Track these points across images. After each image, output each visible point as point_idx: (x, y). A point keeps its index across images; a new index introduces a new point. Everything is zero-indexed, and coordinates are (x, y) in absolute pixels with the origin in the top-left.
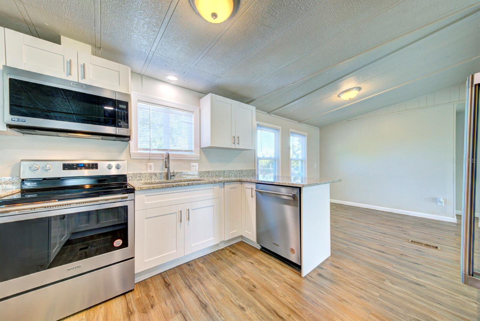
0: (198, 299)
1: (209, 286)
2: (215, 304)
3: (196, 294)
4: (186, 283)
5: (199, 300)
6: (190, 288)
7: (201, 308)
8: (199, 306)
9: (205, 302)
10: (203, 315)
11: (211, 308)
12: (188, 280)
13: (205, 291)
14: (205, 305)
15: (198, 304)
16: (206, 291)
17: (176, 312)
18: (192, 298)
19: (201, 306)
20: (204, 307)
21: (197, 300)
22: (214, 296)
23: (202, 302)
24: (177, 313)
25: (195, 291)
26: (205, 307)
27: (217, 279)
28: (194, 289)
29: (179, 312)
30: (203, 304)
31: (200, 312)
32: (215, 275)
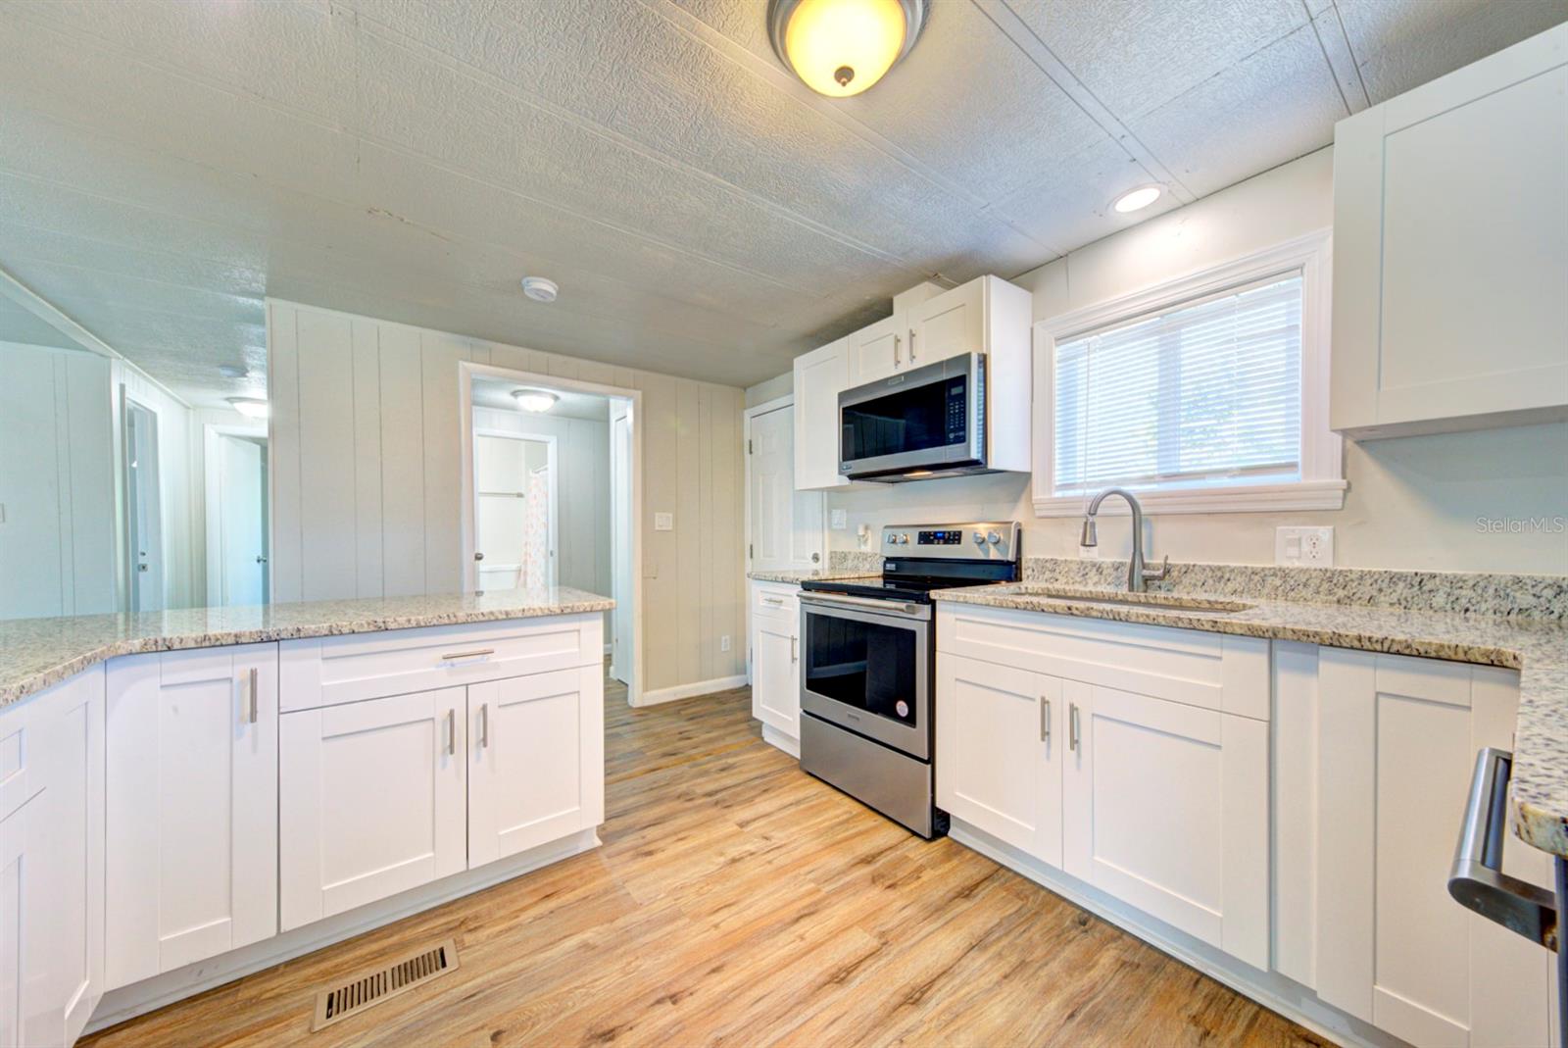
0: (938, 977)
1: (1002, 1000)
2: (929, 1029)
3: (955, 967)
4: (988, 934)
5: (934, 980)
6: (974, 947)
7: (907, 990)
8: (912, 982)
9: (931, 998)
10: (883, 998)
11: (912, 1018)
12: (1007, 934)
13: (975, 992)
14: (918, 1000)
15: (919, 981)
16: (976, 996)
17: (882, 934)
18: (938, 959)
19: (913, 990)
20: (911, 998)
21: (932, 975)
22: (960, 1022)
23: (928, 989)
24: (880, 938)
25: (964, 962)
26: (911, 1001)
27: (1053, 1026)
28: (973, 959)
29: (883, 940)
30: (923, 993)
31: (891, 989)
32: (1072, 1016)
